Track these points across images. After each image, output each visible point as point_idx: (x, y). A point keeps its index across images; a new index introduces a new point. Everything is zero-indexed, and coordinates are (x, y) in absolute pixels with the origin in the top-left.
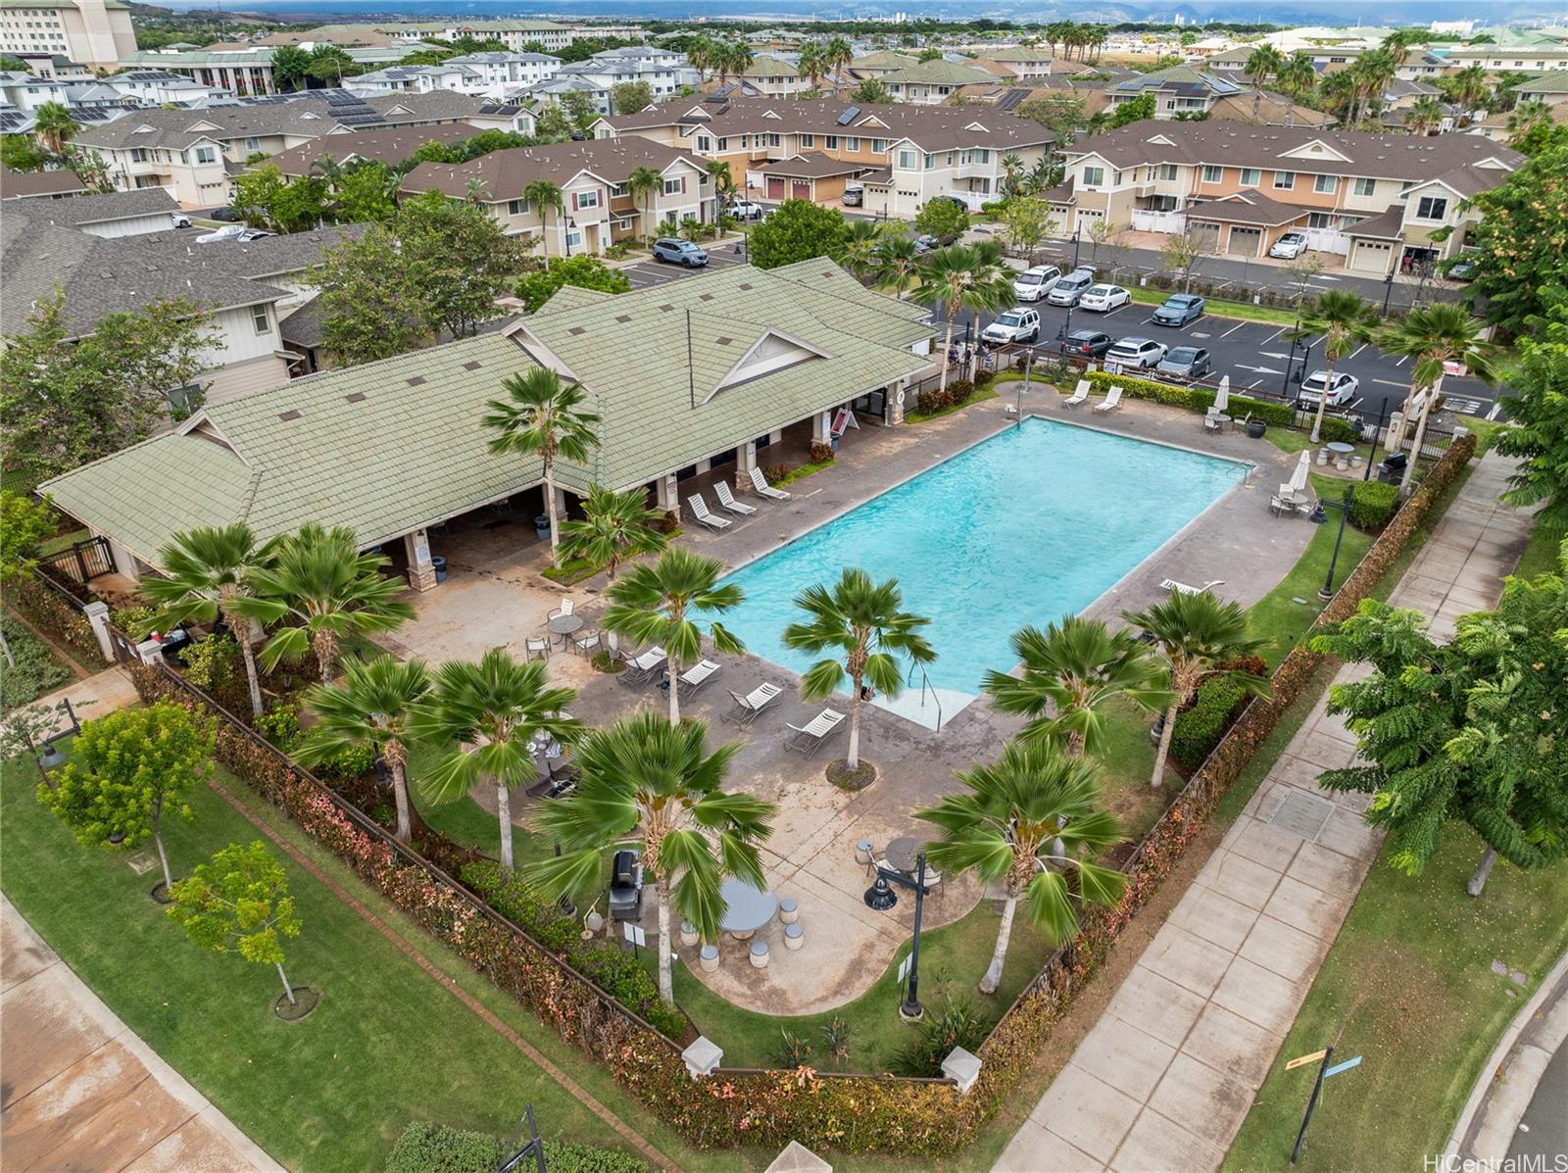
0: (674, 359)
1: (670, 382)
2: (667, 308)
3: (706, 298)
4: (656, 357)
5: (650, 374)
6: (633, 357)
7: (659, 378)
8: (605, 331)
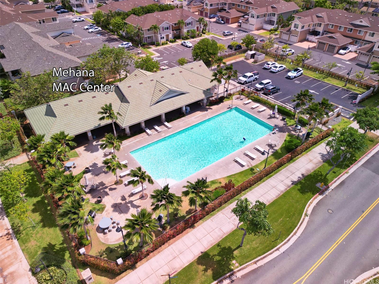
0: (149, 94)
1: (147, 100)
2: (152, 80)
3: (162, 77)
4: (146, 93)
5: (143, 98)
6: (140, 93)
7: (145, 99)
8: (136, 87)
